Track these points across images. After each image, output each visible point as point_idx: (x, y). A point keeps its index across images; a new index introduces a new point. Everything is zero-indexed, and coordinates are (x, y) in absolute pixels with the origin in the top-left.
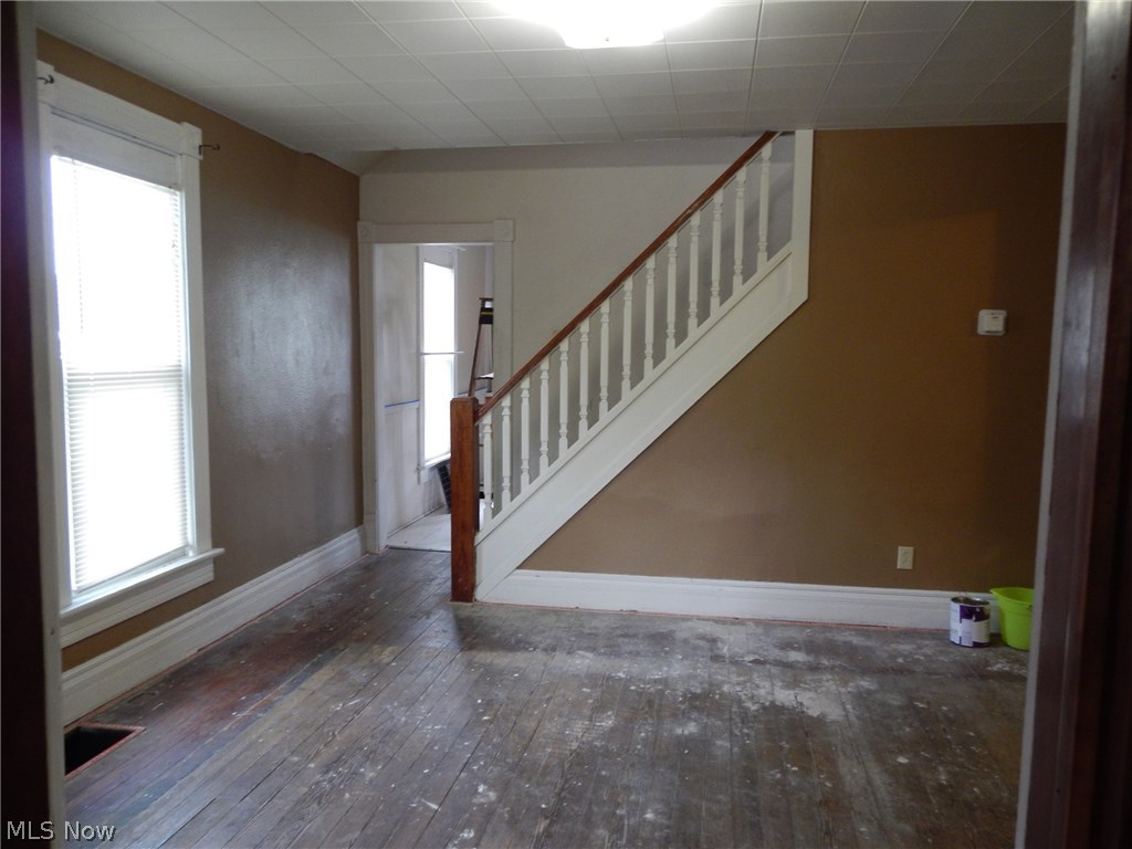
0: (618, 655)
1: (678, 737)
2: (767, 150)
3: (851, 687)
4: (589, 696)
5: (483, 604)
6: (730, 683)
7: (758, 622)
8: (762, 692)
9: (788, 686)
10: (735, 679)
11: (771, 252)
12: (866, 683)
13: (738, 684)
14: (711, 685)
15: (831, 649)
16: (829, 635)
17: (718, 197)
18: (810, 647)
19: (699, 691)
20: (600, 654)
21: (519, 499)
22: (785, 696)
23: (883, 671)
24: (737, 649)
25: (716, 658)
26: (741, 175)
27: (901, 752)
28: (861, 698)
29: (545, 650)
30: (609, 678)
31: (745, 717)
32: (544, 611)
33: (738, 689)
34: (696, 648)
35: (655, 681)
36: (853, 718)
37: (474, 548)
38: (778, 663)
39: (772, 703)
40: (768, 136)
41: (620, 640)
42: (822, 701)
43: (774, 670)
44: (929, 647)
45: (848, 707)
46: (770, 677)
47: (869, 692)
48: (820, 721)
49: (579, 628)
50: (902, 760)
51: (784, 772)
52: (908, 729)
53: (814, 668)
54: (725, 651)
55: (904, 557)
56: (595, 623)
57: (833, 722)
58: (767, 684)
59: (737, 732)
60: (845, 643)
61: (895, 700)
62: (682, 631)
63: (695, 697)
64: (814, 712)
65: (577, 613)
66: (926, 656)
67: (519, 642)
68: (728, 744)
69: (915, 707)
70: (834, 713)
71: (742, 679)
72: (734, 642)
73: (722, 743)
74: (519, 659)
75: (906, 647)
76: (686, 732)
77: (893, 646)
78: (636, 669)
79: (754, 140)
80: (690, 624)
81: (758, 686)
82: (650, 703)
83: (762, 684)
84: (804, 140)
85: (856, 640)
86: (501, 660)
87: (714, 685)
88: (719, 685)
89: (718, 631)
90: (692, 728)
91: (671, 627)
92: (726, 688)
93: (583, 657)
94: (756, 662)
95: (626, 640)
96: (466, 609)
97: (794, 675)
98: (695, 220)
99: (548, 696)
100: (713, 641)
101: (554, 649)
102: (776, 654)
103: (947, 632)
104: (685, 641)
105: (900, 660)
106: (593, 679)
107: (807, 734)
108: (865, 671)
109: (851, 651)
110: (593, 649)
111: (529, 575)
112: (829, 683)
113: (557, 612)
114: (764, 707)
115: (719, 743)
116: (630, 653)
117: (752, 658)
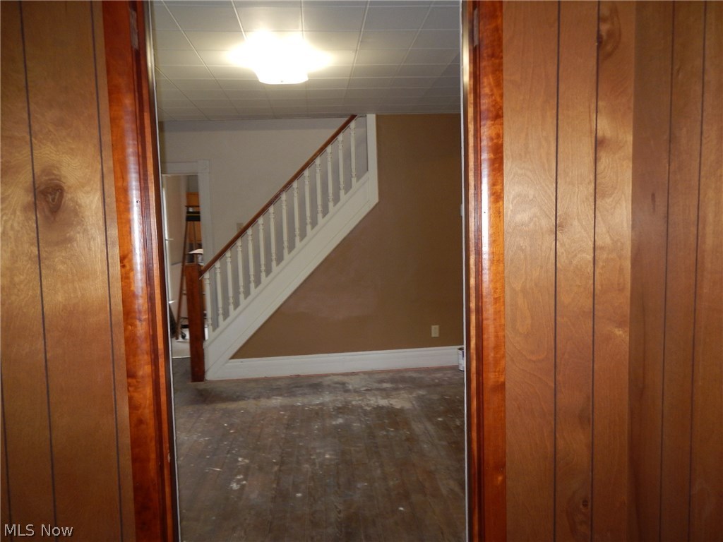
0: (295, 396)
1: (334, 425)
2: (353, 124)
3: (414, 395)
4: (284, 415)
5: (211, 382)
6: (355, 401)
7: (365, 373)
8: (372, 402)
9: (384, 398)
10: (357, 398)
11: (359, 178)
12: (421, 392)
13: (360, 400)
14: (346, 402)
15: (403, 380)
16: (401, 374)
17: (329, 149)
18: (393, 381)
19: (340, 405)
20: (285, 397)
21: (229, 319)
22: (383, 402)
23: (429, 386)
24: (356, 386)
25: (347, 391)
26: (340, 137)
27: (439, 417)
28: (419, 398)
29: (254, 399)
30: (293, 406)
31: (365, 413)
32: (248, 381)
33: (360, 402)
34: (335, 388)
35: (317, 405)
36: (416, 406)
37: (203, 350)
38: (378, 389)
39: (378, 406)
40: (353, 117)
41: (294, 389)
42: (401, 402)
43: (376, 392)
44: (449, 374)
45: (414, 402)
46: (375, 395)
47: (423, 395)
48: (402, 410)
49: (270, 386)
50: (440, 419)
51: (388, 431)
52: (442, 408)
53: (396, 389)
54: (350, 387)
55: (435, 331)
56: (279, 383)
57: (408, 409)
58: (374, 399)
59: (362, 419)
60: (410, 377)
61: (435, 397)
62: (326, 381)
63: (339, 408)
64: (398, 407)
65: (267, 379)
66: (449, 377)
67: (238, 397)
68: (359, 425)
69: (445, 399)
70: (407, 405)
71: (361, 398)
72: (353, 383)
73: (356, 425)
74: (241, 404)
75: (439, 375)
76: (338, 423)
77: (433, 375)
78: (306, 401)
79: (346, 119)
80: (330, 378)
81: (369, 400)
82: (317, 414)
83: (371, 399)
84: (371, 119)
85: (414, 375)
86: (232, 406)
87: (347, 403)
88: (350, 402)
89: (345, 379)
90: (340, 421)
91: (320, 380)
92: (354, 403)
93: (276, 399)
94: (367, 390)
95: (297, 389)
96: (201, 385)
97: (386, 393)
98: (318, 161)
99: (263, 418)
100: (343, 384)
101: (259, 397)
102: (376, 385)
103: (458, 366)
104: (329, 386)
105: (437, 381)
106: (284, 408)
107: (396, 416)
108: (420, 387)
109: (412, 380)
110: (281, 395)
111: (237, 362)
112: (404, 394)
113: (256, 380)
114: (374, 408)
115: (355, 424)
116: (301, 394)
117: (364, 389)
